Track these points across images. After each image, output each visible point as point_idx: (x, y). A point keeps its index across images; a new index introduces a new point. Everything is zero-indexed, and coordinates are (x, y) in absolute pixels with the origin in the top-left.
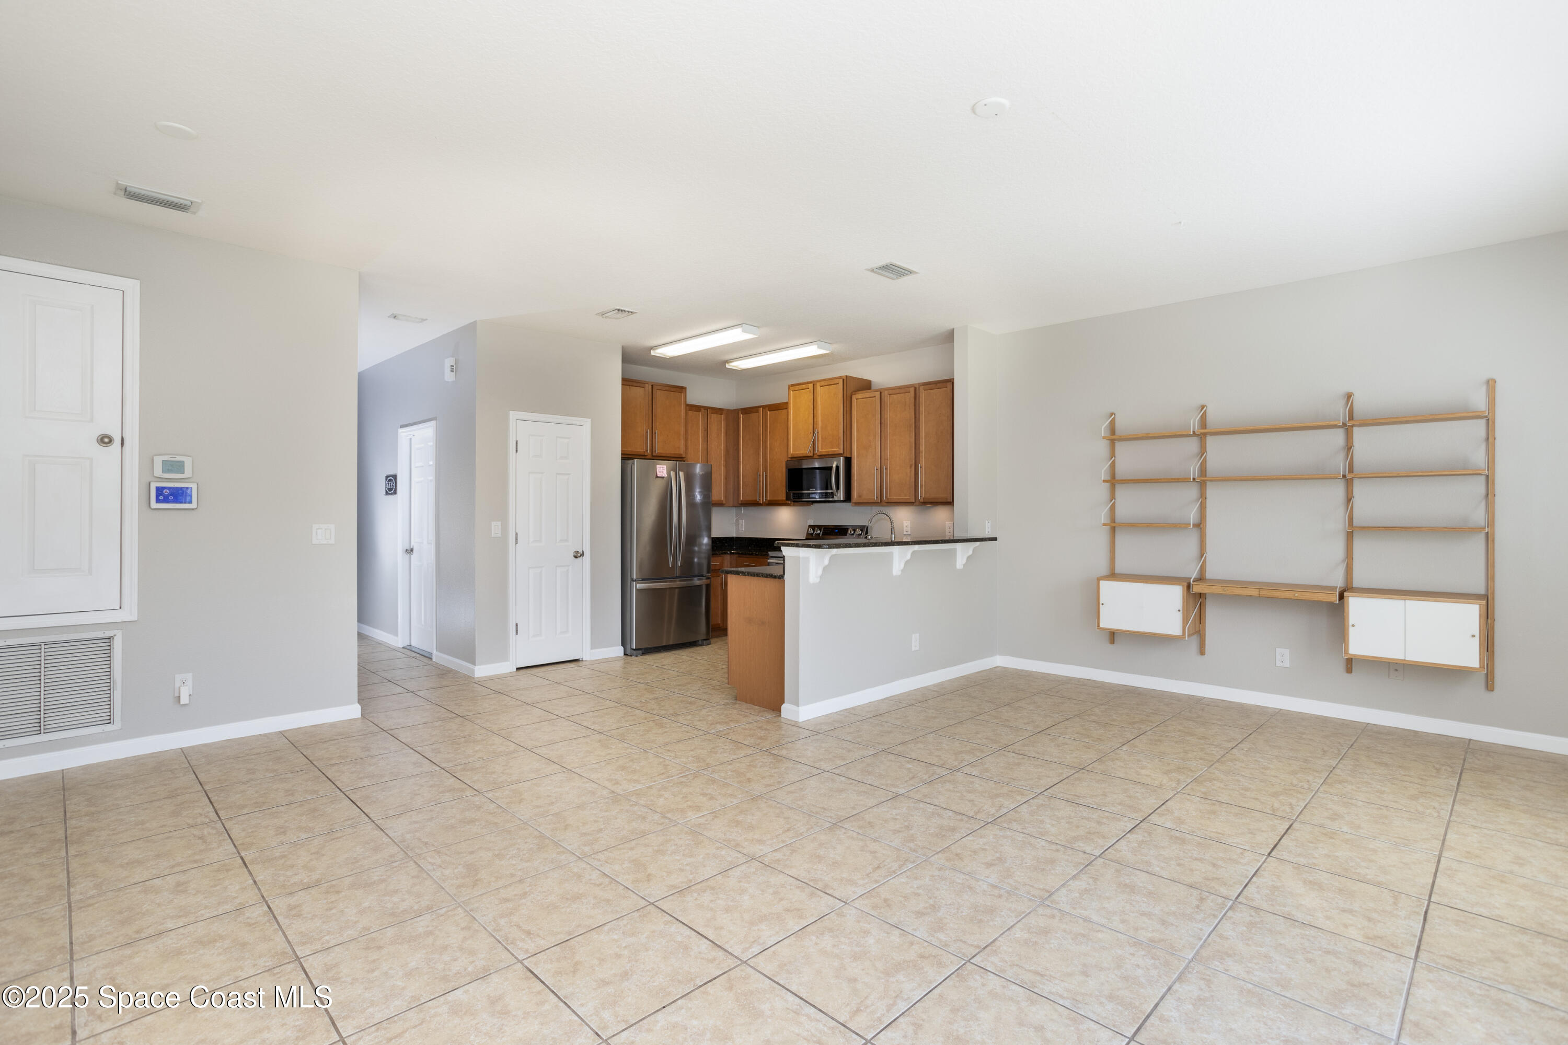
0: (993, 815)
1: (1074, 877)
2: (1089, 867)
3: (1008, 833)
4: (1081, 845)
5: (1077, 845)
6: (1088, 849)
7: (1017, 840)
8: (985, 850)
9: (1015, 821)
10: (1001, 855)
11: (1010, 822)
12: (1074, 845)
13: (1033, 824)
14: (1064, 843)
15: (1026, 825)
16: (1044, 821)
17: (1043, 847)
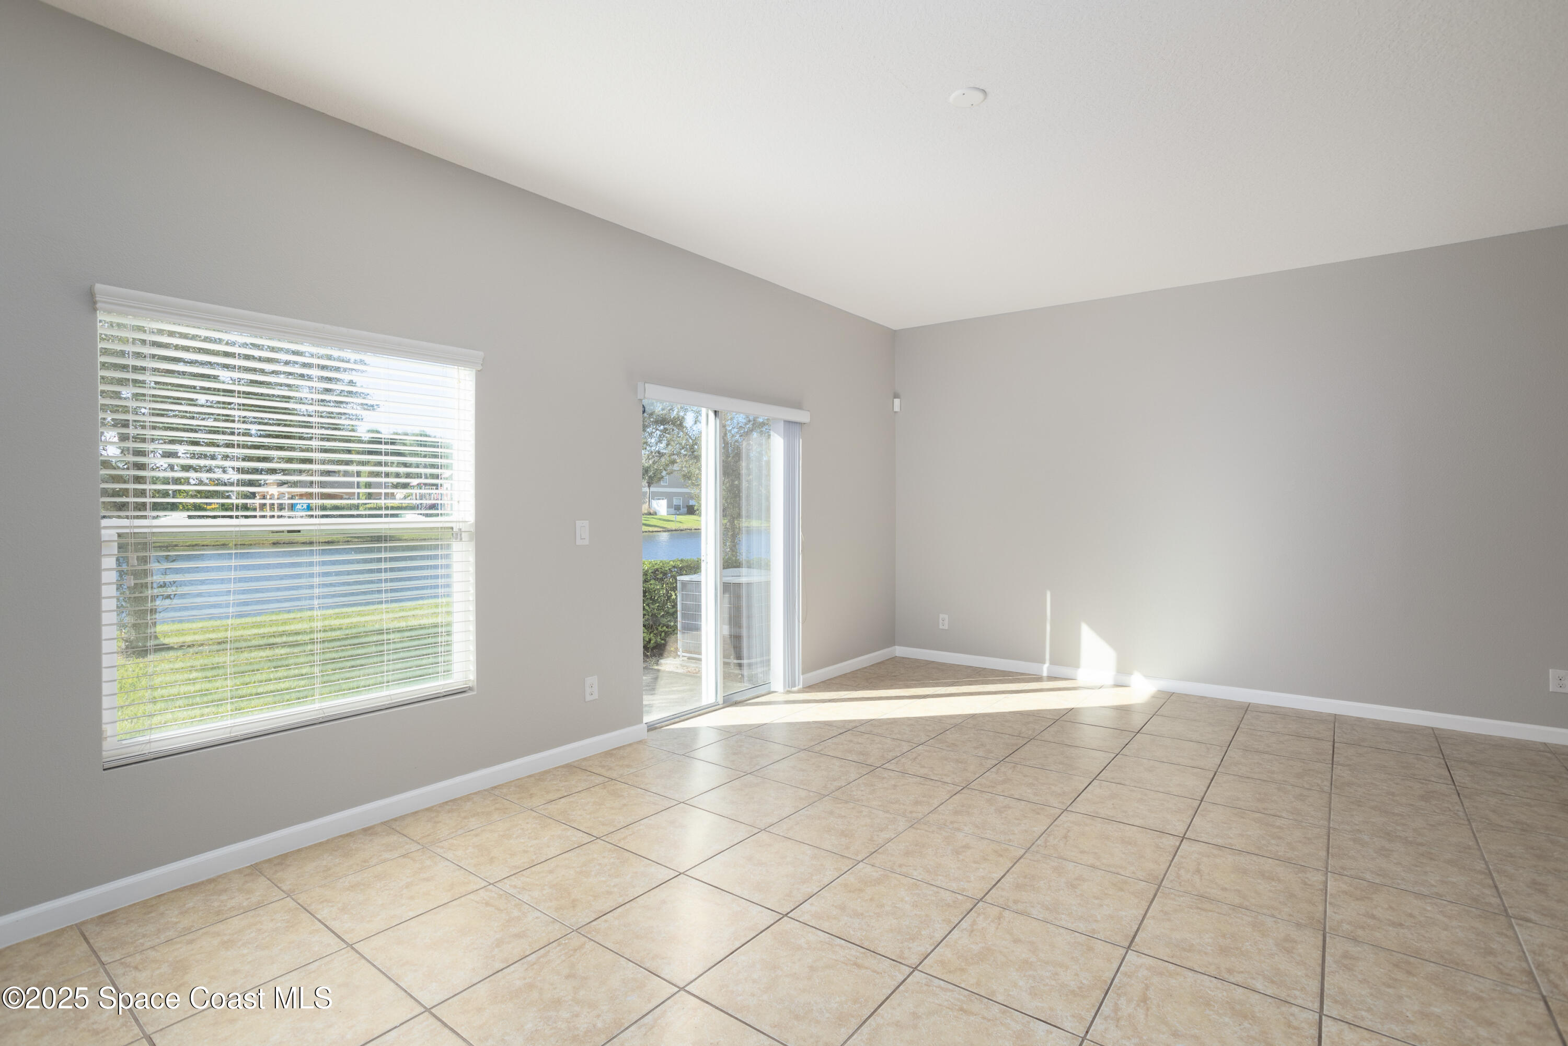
0: (979, 914)
1: (890, 840)
2: (874, 850)
3: (954, 886)
4: (874, 874)
5: (880, 873)
6: (869, 869)
7: (943, 876)
8: (975, 862)
9: (949, 905)
10: (958, 857)
11: (954, 902)
12: (882, 873)
13: (926, 900)
14: (893, 875)
15: (934, 898)
16: (913, 906)
17: (915, 870)
